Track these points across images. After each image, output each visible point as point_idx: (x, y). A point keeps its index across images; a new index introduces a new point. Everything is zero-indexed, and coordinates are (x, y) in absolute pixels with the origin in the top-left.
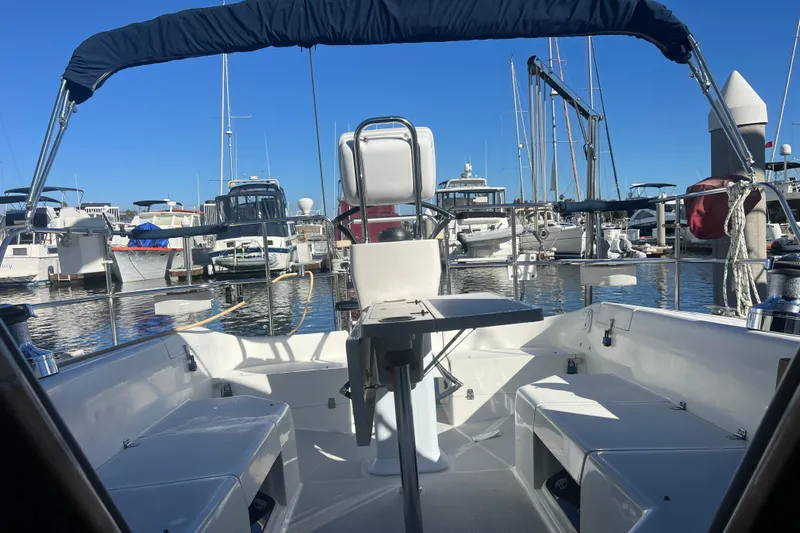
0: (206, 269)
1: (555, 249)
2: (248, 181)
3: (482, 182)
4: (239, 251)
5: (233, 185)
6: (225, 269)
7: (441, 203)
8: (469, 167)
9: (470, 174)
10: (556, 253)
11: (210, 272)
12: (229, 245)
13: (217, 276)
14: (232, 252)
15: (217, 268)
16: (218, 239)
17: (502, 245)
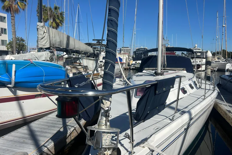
0: (130, 67)
1: (217, 68)
2: (140, 48)
3: (200, 49)
4: (138, 64)
5: (137, 49)
6: (134, 68)
7: (188, 54)
8: (196, 45)
9: (196, 47)
10: (218, 69)
11: (131, 68)
12: (136, 62)
13: (133, 69)
14: (136, 64)
15: (133, 68)
16: (133, 61)
17: (203, 66)
